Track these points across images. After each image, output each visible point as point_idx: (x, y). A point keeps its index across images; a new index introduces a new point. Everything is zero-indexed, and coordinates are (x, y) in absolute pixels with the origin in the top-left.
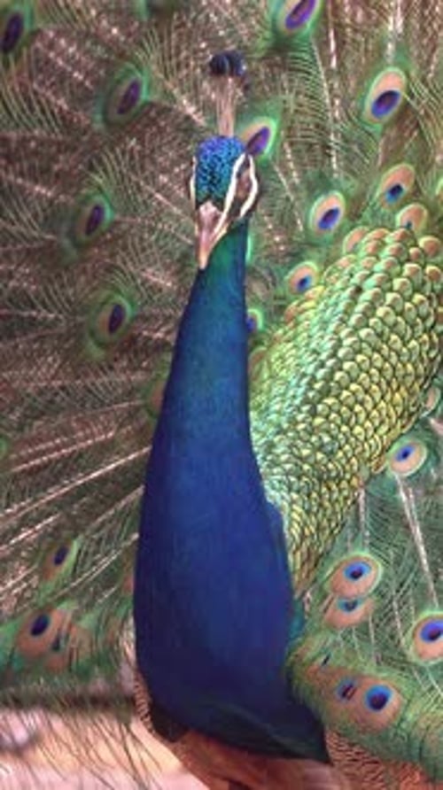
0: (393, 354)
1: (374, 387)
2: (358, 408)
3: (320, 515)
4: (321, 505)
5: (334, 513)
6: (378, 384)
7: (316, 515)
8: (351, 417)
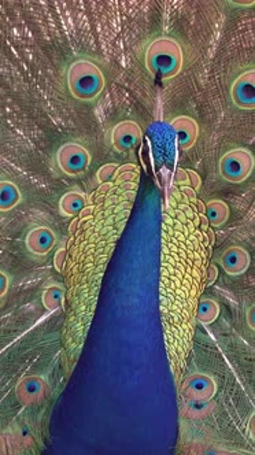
0: (181, 243)
1: (178, 264)
2: (173, 278)
3: (176, 343)
4: (174, 338)
5: (184, 343)
6: (180, 262)
7: (173, 344)
8: (171, 283)
